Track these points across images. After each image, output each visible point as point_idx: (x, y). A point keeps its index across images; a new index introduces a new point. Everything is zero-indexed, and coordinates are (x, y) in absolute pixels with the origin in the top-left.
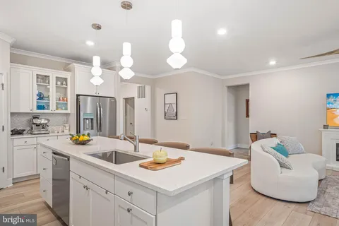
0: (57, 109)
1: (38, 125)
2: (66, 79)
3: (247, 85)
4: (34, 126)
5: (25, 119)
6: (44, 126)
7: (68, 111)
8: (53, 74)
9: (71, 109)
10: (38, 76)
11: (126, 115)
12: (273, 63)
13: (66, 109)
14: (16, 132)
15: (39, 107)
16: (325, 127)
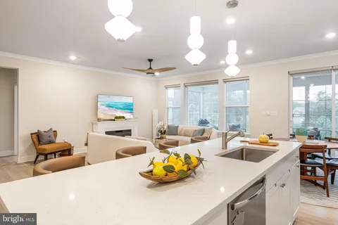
16: (99, 120)
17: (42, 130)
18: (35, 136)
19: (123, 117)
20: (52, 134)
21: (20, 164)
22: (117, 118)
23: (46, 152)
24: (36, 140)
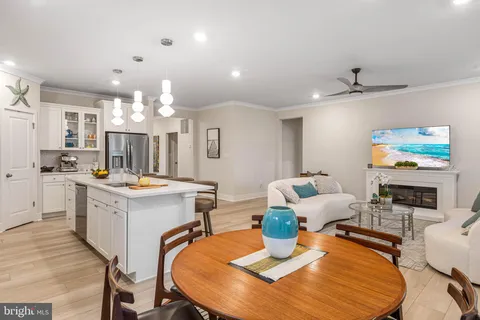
0: (86, 146)
1: (66, 163)
2: (95, 116)
3: (301, 119)
4: (62, 164)
5: (54, 157)
6: (73, 164)
7: (97, 149)
8: (82, 111)
9: (100, 146)
10: (66, 114)
11: (170, 152)
12: (316, 96)
13: (95, 146)
14: (45, 170)
15: (68, 145)
16: (370, 166)
22: (399, 164)
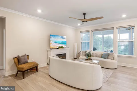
16: (51, 49)
17: (20, 55)
18: (16, 59)
19: (63, 47)
20: (26, 57)
21: (7, 77)
22: (60, 47)
23: (24, 70)
24: (17, 62)
